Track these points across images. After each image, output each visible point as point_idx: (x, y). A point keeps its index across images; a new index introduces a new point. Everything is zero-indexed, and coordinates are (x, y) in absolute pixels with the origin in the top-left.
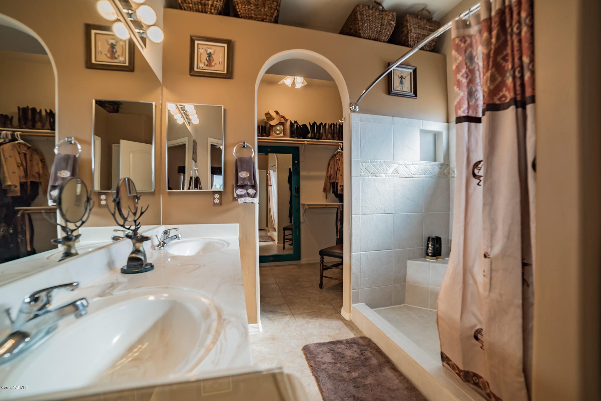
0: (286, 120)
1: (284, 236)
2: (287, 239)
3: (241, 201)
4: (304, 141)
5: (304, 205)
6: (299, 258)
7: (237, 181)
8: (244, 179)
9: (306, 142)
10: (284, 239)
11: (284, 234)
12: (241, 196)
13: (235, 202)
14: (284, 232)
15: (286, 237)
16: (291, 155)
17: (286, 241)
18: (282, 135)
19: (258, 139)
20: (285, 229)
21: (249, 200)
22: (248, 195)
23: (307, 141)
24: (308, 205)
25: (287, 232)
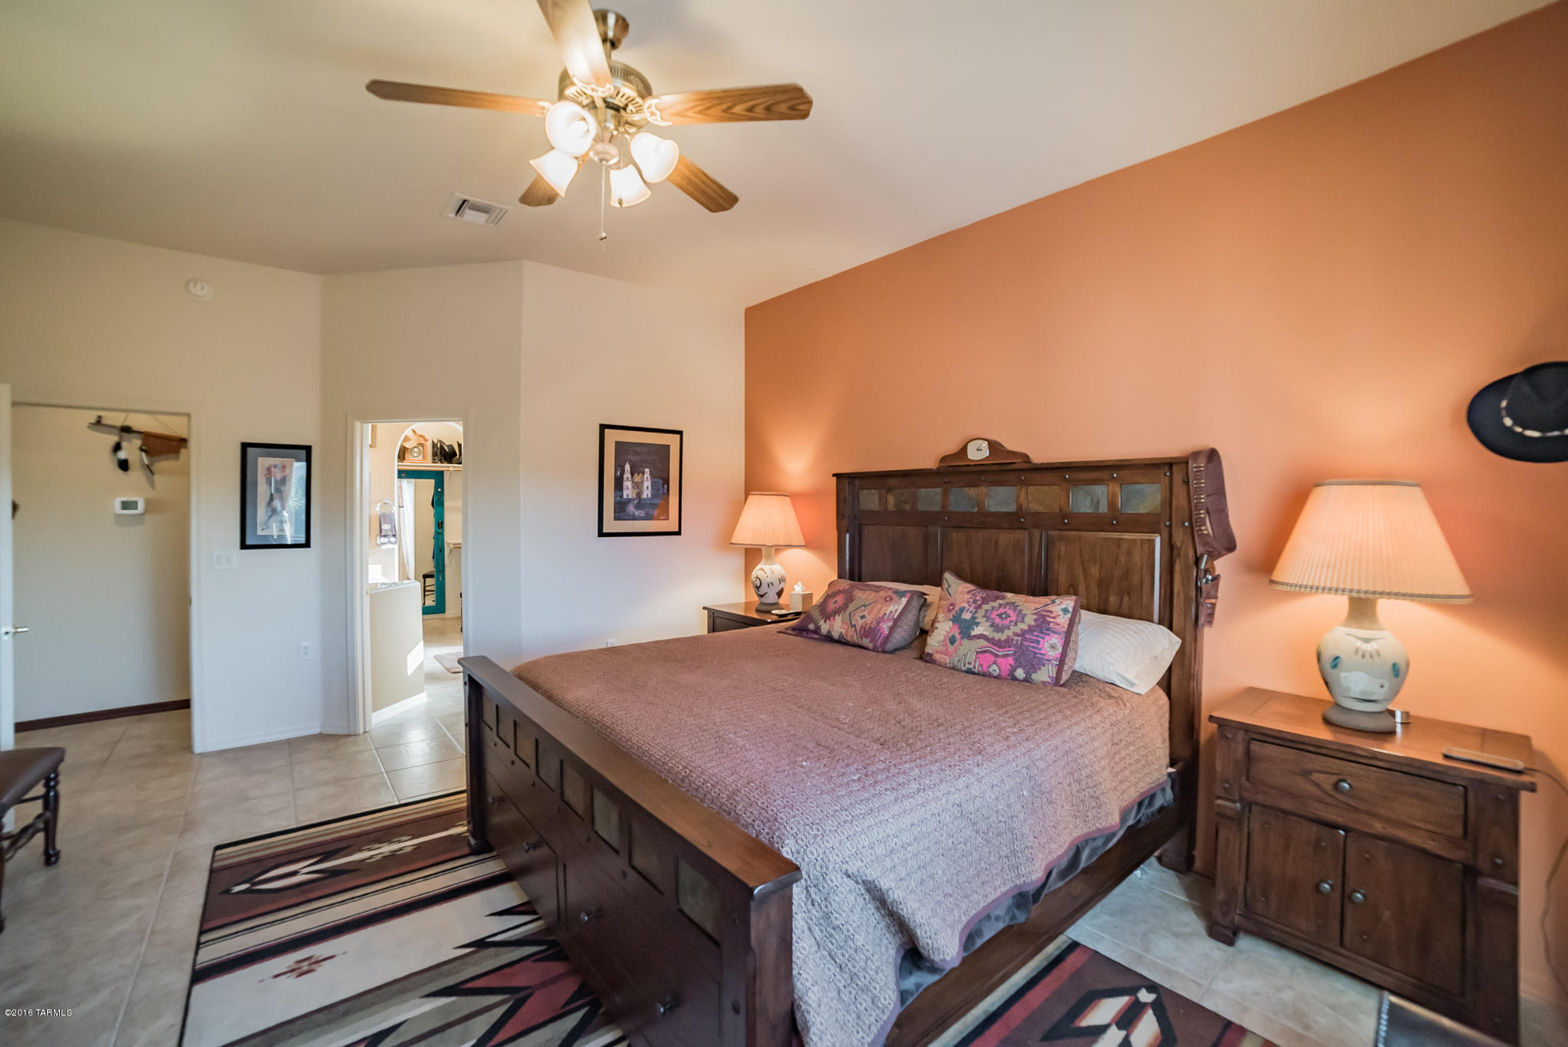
0: (426, 440)
1: (425, 587)
2: (428, 591)
3: (384, 547)
4: (449, 467)
5: (449, 544)
6: (443, 611)
7: (381, 532)
8: (387, 530)
9: (451, 469)
10: (425, 591)
11: (425, 583)
12: (384, 544)
13: (379, 548)
14: (425, 581)
15: (427, 589)
16: (433, 481)
17: (427, 593)
18: (421, 458)
19: (398, 465)
20: (425, 577)
21: (390, 546)
22: (390, 542)
23: (453, 467)
24: (454, 544)
25: (429, 581)
